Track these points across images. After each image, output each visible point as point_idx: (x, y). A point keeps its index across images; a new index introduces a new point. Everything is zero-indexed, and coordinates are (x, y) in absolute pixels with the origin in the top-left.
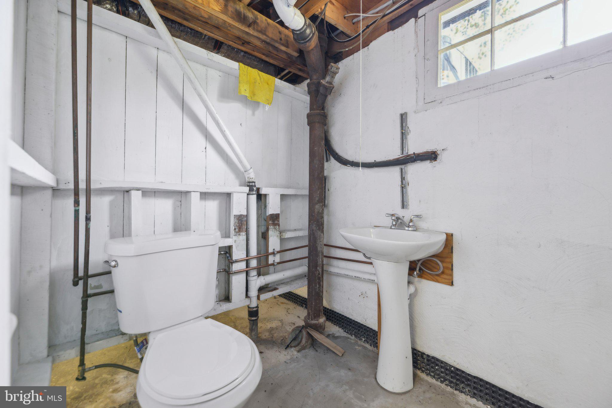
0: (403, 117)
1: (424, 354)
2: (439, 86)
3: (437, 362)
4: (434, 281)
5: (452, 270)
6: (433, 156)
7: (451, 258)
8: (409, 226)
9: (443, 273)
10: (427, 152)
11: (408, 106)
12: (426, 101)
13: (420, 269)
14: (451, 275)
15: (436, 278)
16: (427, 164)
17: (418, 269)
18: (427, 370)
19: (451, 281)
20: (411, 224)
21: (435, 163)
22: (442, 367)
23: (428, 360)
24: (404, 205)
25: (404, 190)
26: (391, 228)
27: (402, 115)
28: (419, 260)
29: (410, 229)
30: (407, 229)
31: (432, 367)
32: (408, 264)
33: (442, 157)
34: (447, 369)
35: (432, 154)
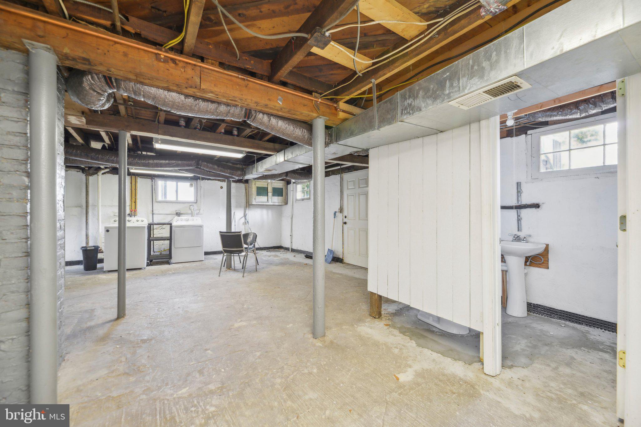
0: (519, 185)
1: (531, 303)
2: (540, 172)
3: (539, 306)
4: (538, 267)
5: (548, 261)
6: (537, 206)
7: (548, 256)
8: (524, 240)
9: (543, 263)
10: (534, 204)
11: (522, 179)
12: (533, 178)
13: (530, 261)
14: (548, 264)
15: (539, 265)
16: (533, 210)
17: (529, 261)
18: (534, 311)
19: (547, 267)
20: (525, 239)
21: (537, 209)
22: (542, 308)
23: (534, 306)
24: (519, 229)
25: (519, 222)
26: (512, 241)
27: (517, 183)
28: (530, 256)
29: (524, 242)
30: (523, 241)
31: (536, 309)
32: (525, 258)
33: (543, 207)
34: (545, 309)
35: (537, 205)
